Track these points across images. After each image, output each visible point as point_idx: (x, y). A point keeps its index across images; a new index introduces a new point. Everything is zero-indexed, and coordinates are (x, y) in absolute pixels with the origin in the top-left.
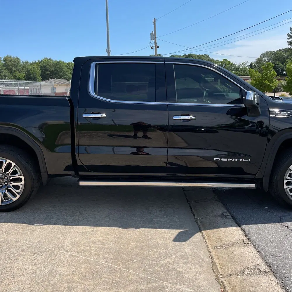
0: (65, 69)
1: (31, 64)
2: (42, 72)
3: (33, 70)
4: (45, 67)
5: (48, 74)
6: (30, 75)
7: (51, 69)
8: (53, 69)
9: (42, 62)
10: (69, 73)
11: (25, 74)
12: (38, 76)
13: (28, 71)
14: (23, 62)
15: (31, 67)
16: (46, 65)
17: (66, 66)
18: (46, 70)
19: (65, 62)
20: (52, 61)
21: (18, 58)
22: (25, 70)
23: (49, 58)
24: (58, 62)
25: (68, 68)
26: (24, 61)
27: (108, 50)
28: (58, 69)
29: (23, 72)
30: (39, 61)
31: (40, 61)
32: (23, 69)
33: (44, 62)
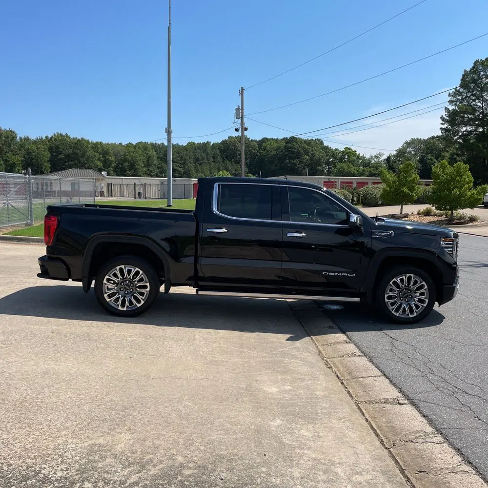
0: (89, 153)
1: (35, 142)
2: (52, 155)
3: (37, 151)
4: (57, 147)
5: (61, 159)
6: (32, 159)
7: (66, 151)
8: (70, 151)
9: (53, 140)
10: (97, 158)
11: (23, 159)
12: (45, 162)
13: (28, 152)
14: (20, 138)
15: (34, 147)
16: (60, 145)
17: (93, 148)
18: (61, 153)
19: (90, 141)
20: (69, 138)
21: (13, 130)
22: (24, 152)
23: (64, 134)
24: (79, 140)
25: (95, 152)
26: (23, 137)
27: (169, 130)
28: (78, 151)
29: (20, 155)
30: (47, 137)
31: (50, 137)
32: (20, 150)
33: (56, 140)
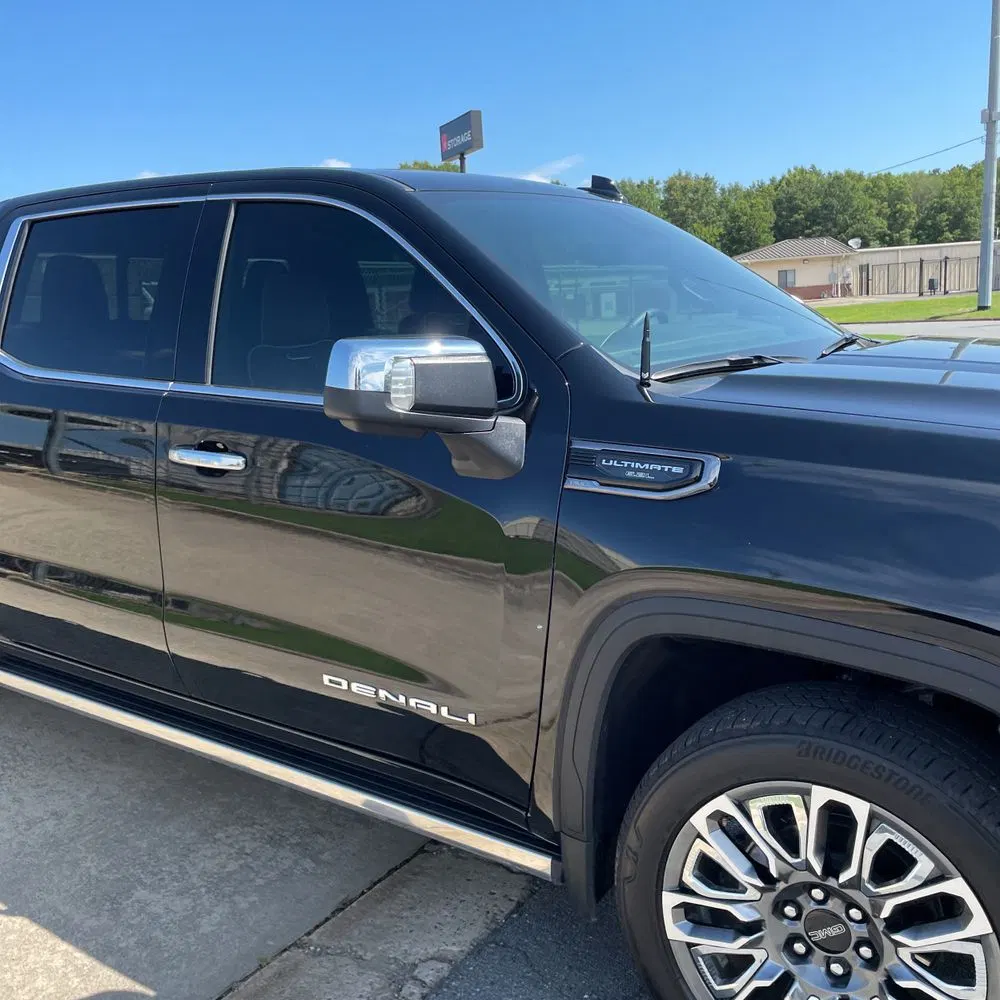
0: (859, 199)
1: (748, 195)
2: (779, 215)
3: (749, 211)
4: (791, 199)
5: (796, 223)
6: (740, 229)
7: (809, 203)
8: (818, 203)
9: (784, 183)
10: (874, 212)
11: (721, 230)
12: (764, 232)
13: (734, 218)
14: (723, 190)
15: (746, 205)
16: (795, 193)
17: (867, 189)
18: (794, 210)
19: (865, 174)
20: (818, 174)
21: (711, 177)
22: (725, 216)
23: (807, 167)
24: (838, 178)
25: (871, 197)
26: (727, 186)
28: (835, 202)
29: (718, 223)
30: (773, 181)
31: (779, 178)
32: (719, 213)
33: (788, 183)
